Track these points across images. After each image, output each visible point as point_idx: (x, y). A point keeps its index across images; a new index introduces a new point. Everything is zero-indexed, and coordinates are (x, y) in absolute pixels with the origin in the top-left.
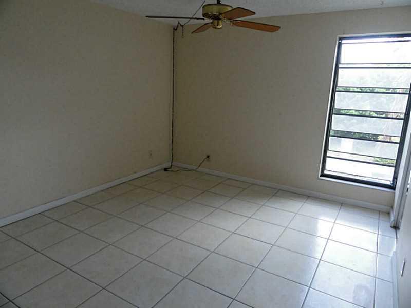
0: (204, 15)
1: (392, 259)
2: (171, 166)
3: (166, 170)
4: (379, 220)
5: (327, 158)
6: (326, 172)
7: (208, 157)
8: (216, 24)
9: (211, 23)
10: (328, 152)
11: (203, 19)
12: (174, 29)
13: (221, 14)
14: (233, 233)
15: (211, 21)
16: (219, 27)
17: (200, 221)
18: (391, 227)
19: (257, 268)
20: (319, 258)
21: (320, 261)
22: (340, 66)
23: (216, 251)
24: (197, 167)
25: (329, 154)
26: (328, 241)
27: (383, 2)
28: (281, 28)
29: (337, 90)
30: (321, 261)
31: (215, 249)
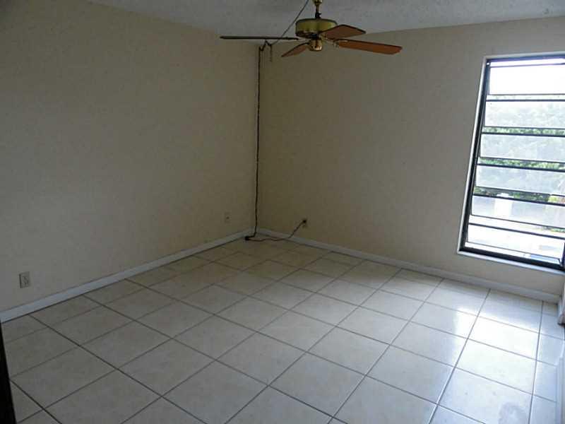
0: (298, 34)
1: (556, 370)
2: (255, 233)
3: (247, 238)
4: (542, 313)
5: (469, 226)
6: (467, 245)
7: (305, 222)
8: (314, 45)
9: (308, 43)
10: (471, 216)
11: (297, 39)
12: (260, 48)
13: (320, 32)
14: (336, 326)
15: (308, 40)
16: (318, 49)
17: (290, 310)
18: (559, 324)
19: (366, 375)
20: (454, 365)
21: (454, 370)
22: (488, 98)
23: (310, 352)
24: (289, 236)
25: (472, 219)
26: (466, 342)
27: (547, 10)
28: (404, 48)
29: (483, 131)
30: (456, 369)
31: (311, 349)
